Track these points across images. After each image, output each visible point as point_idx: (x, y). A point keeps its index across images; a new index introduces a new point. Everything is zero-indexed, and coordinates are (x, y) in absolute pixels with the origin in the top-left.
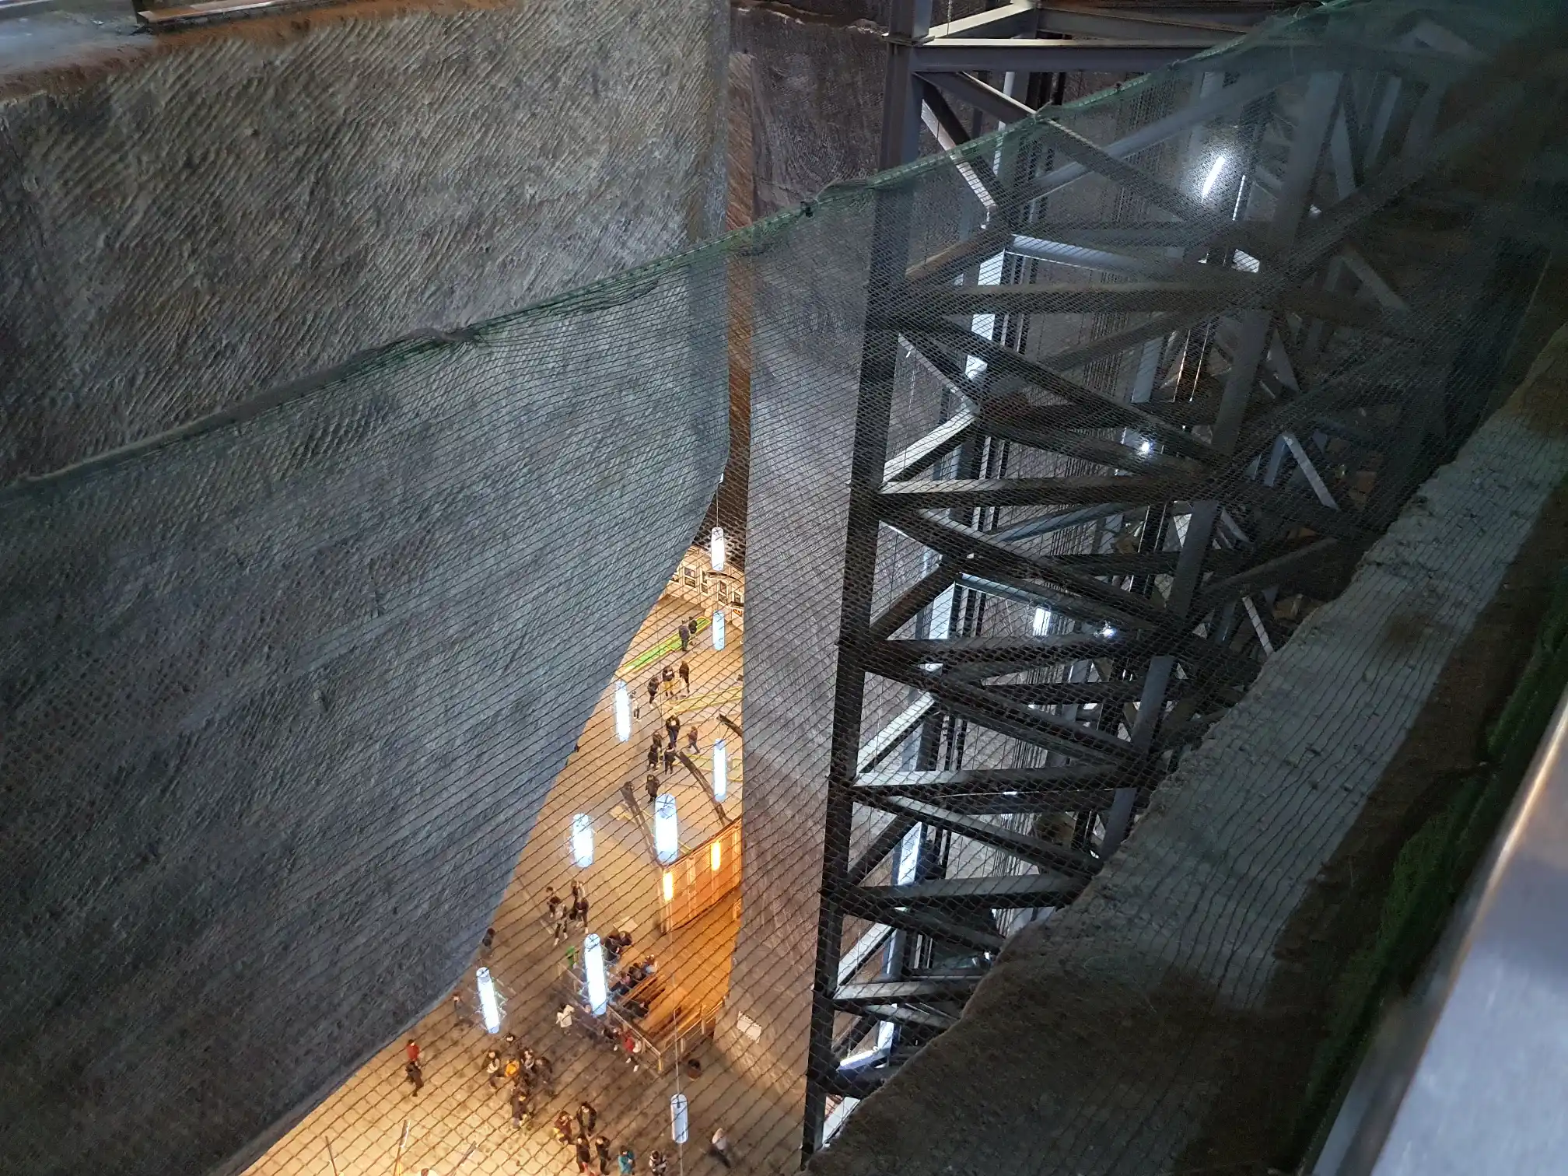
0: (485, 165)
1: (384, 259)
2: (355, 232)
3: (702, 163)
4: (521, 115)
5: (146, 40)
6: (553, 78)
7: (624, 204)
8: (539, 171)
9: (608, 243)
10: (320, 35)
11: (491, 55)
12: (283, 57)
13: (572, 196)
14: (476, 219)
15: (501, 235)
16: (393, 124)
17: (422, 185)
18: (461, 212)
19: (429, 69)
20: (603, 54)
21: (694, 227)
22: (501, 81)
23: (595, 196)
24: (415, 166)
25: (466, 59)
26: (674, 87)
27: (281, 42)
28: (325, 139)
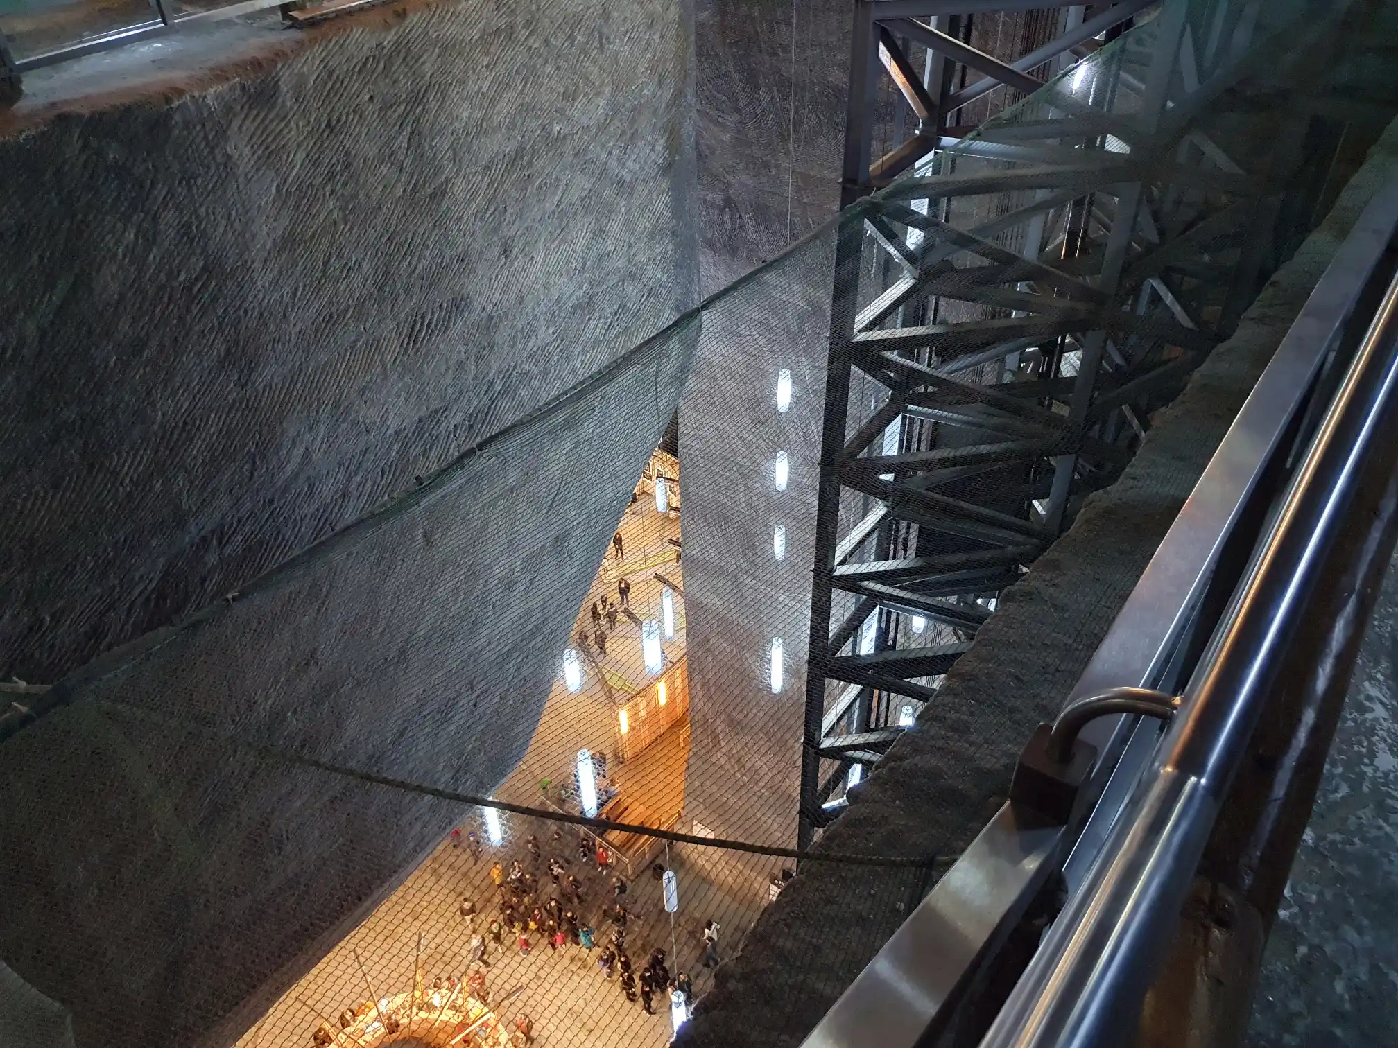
0: (526, 109)
1: (459, 189)
2: (439, 169)
3: (679, 94)
4: (549, 69)
5: (296, 34)
6: (571, 37)
7: (623, 133)
8: (561, 111)
9: (613, 163)
10: (413, 19)
11: (528, 23)
12: (389, 38)
13: (586, 129)
14: (520, 153)
15: (538, 164)
16: (463, 82)
17: (482, 128)
18: (511, 147)
19: (487, 38)
20: (606, 15)
21: (673, 146)
22: (534, 42)
23: (603, 127)
24: (479, 114)
25: (511, 28)
26: (657, 37)
27: (387, 27)
28: (417, 99)
